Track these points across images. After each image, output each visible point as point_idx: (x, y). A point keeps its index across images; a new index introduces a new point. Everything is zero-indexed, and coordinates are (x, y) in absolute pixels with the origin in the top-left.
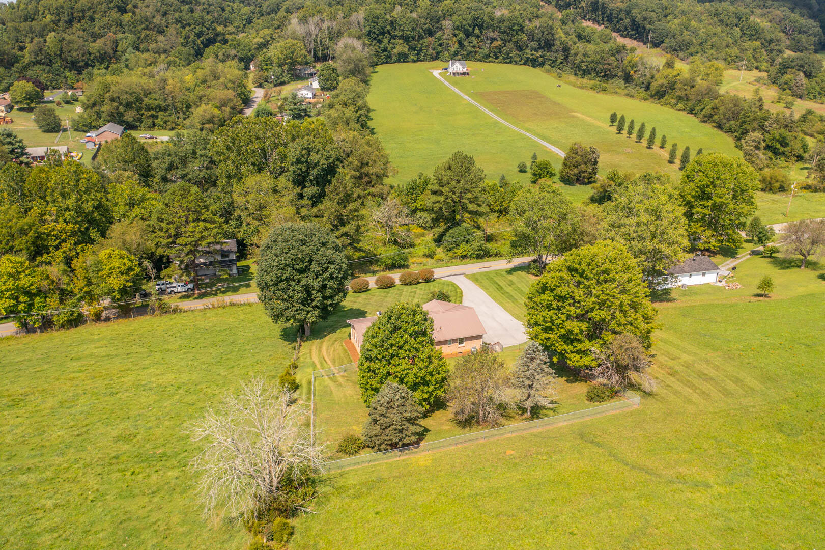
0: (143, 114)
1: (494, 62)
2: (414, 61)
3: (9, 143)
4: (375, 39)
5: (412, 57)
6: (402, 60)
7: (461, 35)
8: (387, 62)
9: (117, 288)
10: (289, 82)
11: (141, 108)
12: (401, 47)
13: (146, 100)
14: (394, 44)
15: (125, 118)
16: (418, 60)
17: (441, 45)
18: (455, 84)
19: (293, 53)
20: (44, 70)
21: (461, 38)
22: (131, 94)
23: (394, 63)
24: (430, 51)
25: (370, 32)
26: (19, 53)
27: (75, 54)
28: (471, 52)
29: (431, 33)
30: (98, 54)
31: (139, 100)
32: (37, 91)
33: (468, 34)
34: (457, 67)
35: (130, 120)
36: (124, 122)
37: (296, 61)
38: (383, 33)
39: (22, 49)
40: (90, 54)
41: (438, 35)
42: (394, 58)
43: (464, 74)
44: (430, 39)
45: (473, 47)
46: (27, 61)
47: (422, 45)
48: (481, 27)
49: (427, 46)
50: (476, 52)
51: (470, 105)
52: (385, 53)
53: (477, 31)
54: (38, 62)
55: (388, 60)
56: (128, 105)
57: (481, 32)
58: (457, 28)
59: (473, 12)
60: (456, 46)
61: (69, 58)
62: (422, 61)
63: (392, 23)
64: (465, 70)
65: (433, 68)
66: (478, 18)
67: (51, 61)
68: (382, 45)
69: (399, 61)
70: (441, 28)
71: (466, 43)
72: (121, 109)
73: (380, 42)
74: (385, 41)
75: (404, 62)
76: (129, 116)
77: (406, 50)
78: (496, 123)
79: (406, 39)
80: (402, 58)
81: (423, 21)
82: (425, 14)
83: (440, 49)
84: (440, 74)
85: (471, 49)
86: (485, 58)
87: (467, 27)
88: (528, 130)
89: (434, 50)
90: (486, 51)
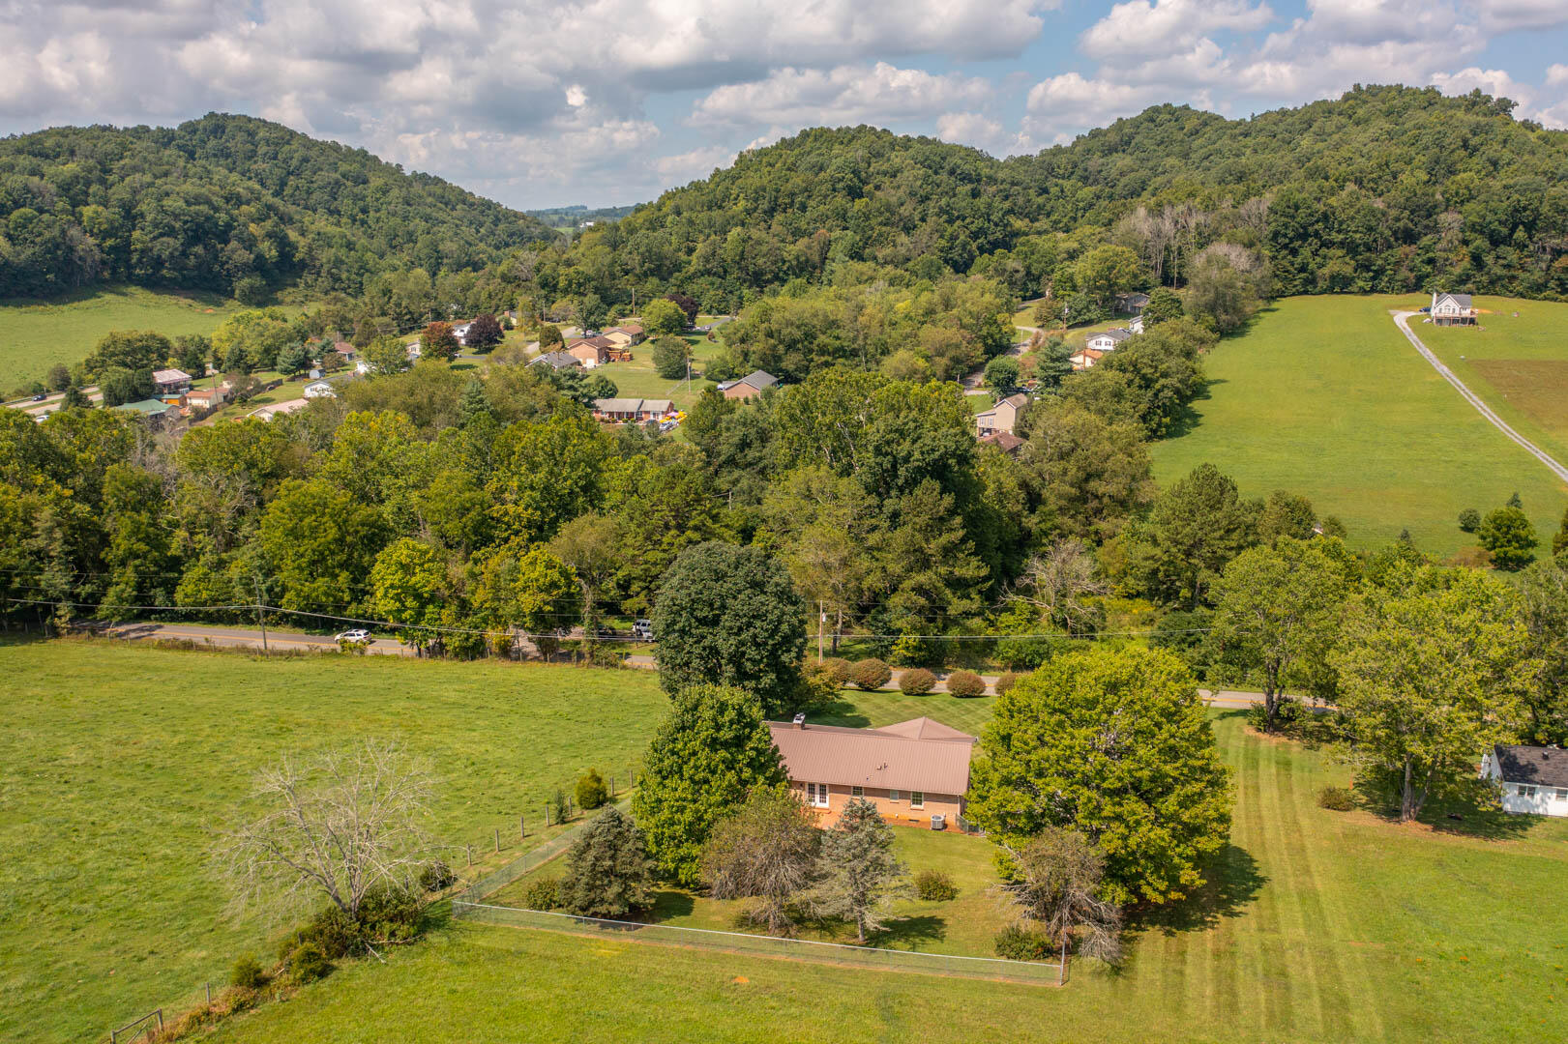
0: (812, 360)
1: (1555, 300)
2: (1364, 292)
3: (571, 388)
4: (1285, 247)
5: (1361, 283)
6: (1337, 289)
7: (1480, 242)
8: (1306, 292)
10: (1099, 321)
11: (811, 351)
12: (1337, 263)
13: (822, 339)
14: (1325, 257)
15: (783, 365)
16: (1373, 290)
17: (1431, 261)
18: (1431, 340)
19: (1111, 268)
20: (713, 284)
21: (1477, 248)
22: (798, 327)
23: (1320, 293)
24: (1404, 273)
25: (1276, 235)
26: (684, 258)
27: (761, 261)
28: (1500, 278)
29: (1409, 237)
30: (794, 263)
31: (810, 336)
32: (681, 317)
33: (1496, 241)
34: (1448, 306)
35: (791, 367)
36: (781, 370)
37: (1116, 284)
38: (1304, 236)
39: (690, 251)
40: (784, 262)
41: (1425, 241)
42: (1322, 284)
43: (1464, 320)
44: (1406, 249)
45: (1508, 266)
46: (692, 269)
47: (1386, 259)
48: (1530, 227)
49: (1397, 263)
50: (1513, 278)
52: (1303, 275)
53: (1520, 234)
54: (709, 272)
55: (1309, 286)
56: (791, 346)
57: (1530, 238)
58: (1473, 228)
59: (1516, 196)
60: (1466, 263)
61: (751, 268)
62: (1382, 291)
63: (1325, 217)
64: (1466, 313)
66: (1525, 209)
67: (725, 271)
68: (1299, 260)
69: (1330, 290)
70: (1435, 229)
71: (1489, 259)
72: (781, 349)
73: (1294, 252)
74: (1306, 252)
75: (1342, 292)
76: (790, 362)
77: (1348, 270)
79: (1351, 249)
80: (1340, 285)
81: (1393, 213)
82: (1402, 200)
83: (1428, 269)
84: (1409, 320)
85: (1498, 271)
86: (1536, 290)
87: (1495, 226)
89: (1411, 270)
90: (1538, 276)
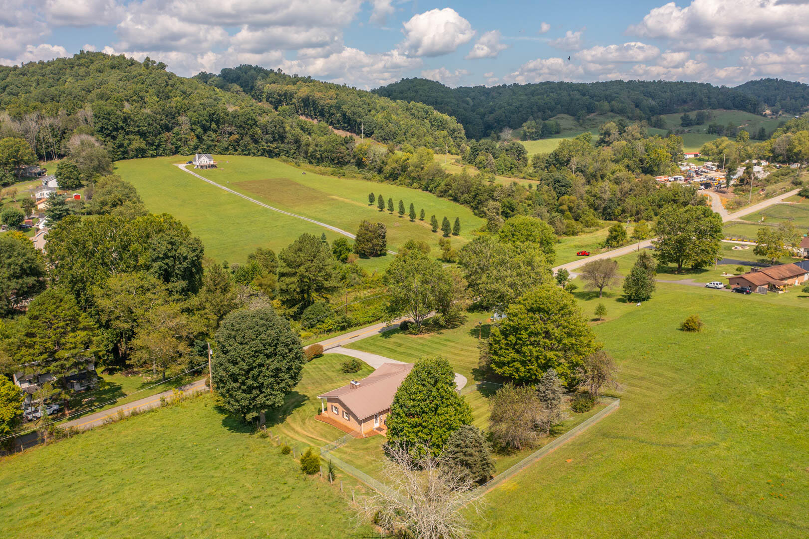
1: (233, 154)
2: (153, 156)
4: (108, 135)
5: (151, 152)
6: (140, 156)
7: (199, 130)
8: (124, 158)
9: (7, 419)
10: (13, 183)
12: (138, 143)
14: (129, 140)
16: (157, 155)
17: (180, 140)
18: (207, 176)
19: (17, 151)
21: (199, 133)
23: (132, 158)
24: (169, 146)
25: (102, 128)
28: (210, 146)
29: (168, 129)
33: (205, 129)
34: (204, 160)
37: (22, 160)
38: (116, 129)
41: (176, 129)
42: (131, 153)
43: (213, 166)
44: (168, 134)
45: (212, 140)
47: (160, 140)
48: (217, 122)
49: (165, 141)
50: (216, 146)
51: (230, 195)
52: (122, 149)
53: (214, 125)
55: (125, 156)
57: (218, 127)
58: (194, 123)
59: (208, 109)
60: (196, 140)
62: (161, 155)
63: (125, 119)
64: (212, 163)
65: (176, 162)
66: (214, 114)
68: (117, 141)
69: (137, 157)
70: (178, 124)
71: (205, 137)
73: (114, 138)
74: (120, 137)
75: (142, 157)
77: (143, 145)
78: (266, 210)
79: (143, 135)
80: (140, 153)
81: (158, 117)
82: (160, 110)
83: (179, 143)
84: (186, 167)
85: (211, 143)
86: (225, 151)
87: (204, 122)
88: (300, 214)
89: (172, 144)
90: (225, 145)
